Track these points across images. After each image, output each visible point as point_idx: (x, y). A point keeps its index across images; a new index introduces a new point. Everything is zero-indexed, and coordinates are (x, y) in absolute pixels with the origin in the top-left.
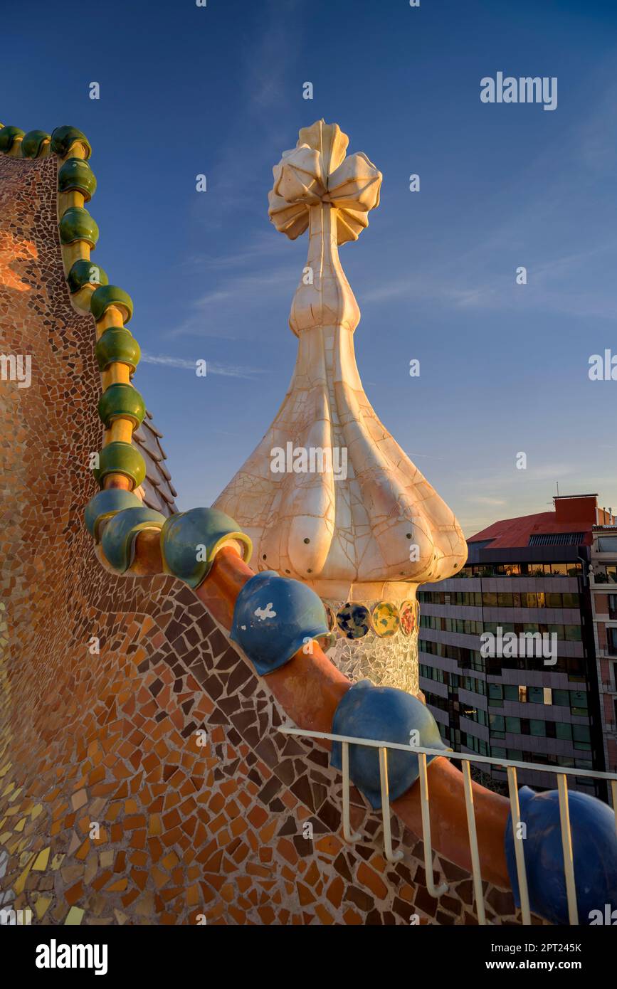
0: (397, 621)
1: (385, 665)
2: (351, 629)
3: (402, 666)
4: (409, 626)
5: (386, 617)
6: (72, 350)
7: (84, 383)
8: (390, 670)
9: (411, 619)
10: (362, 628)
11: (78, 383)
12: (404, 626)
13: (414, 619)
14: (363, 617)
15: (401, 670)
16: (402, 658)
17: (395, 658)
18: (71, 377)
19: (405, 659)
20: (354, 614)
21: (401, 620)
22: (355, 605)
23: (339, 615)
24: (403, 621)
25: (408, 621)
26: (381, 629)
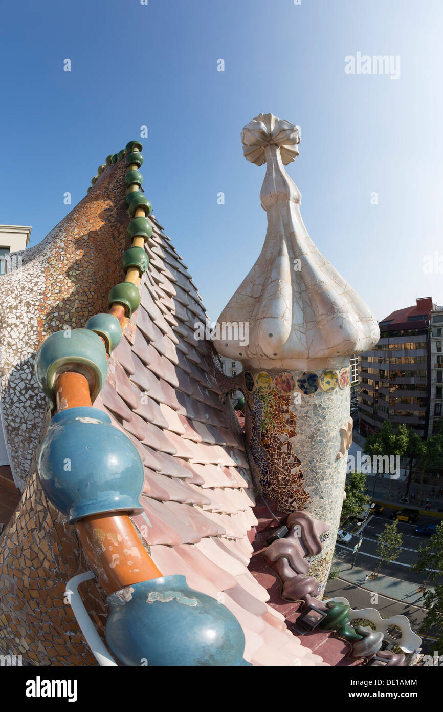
0: (337, 381)
1: (328, 408)
2: (306, 389)
5: (329, 379)
8: (332, 411)
9: (346, 378)
10: (314, 388)
14: (314, 380)
20: (309, 379)
22: (308, 373)
23: (299, 381)
24: (341, 381)
25: (344, 380)
26: (326, 387)
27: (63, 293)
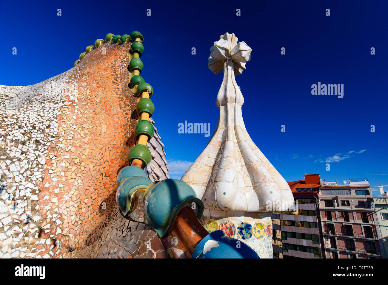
0: (264, 231)
2: (244, 235)
3: (267, 253)
4: (269, 233)
5: (260, 229)
6: (128, 108)
7: (131, 121)
9: (270, 230)
10: (249, 234)
11: (128, 121)
12: (268, 233)
14: (250, 229)
15: (266, 255)
16: (267, 249)
17: (264, 249)
18: (126, 119)
20: (245, 228)
22: (246, 223)
23: (238, 228)
24: (267, 231)
25: (269, 231)
26: (258, 235)
27: (76, 141)
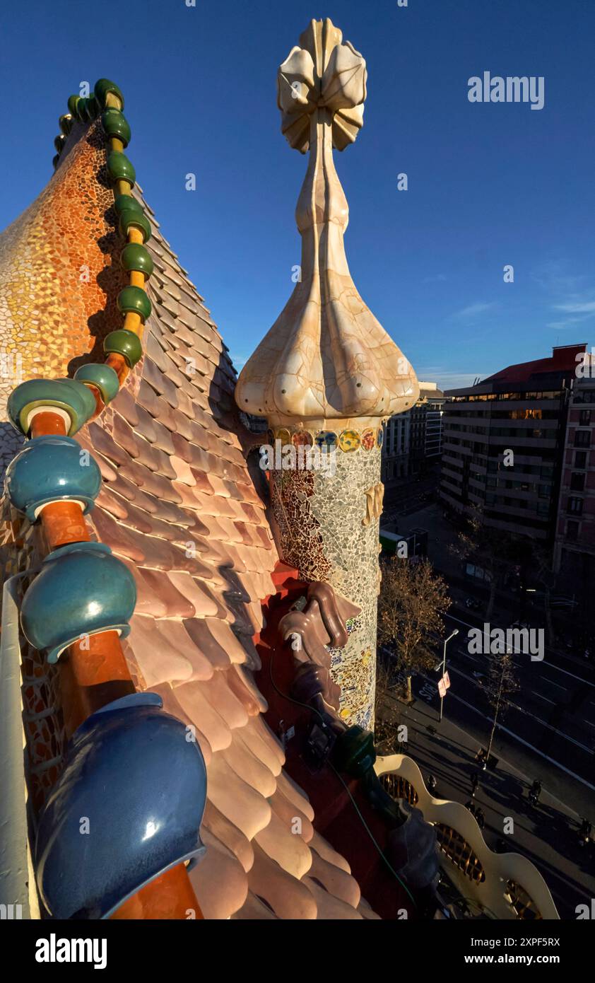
0: (359, 442)
1: (348, 469)
4: (369, 444)
5: (350, 440)
8: (353, 472)
9: (372, 440)
10: (332, 446)
12: (365, 444)
13: (374, 439)
14: (333, 439)
16: (362, 465)
19: (365, 466)
20: (327, 438)
21: (361, 442)
22: (326, 432)
23: (317, 440)
24: (364, 442)
25: (368, 441)
26: (346, 447)
